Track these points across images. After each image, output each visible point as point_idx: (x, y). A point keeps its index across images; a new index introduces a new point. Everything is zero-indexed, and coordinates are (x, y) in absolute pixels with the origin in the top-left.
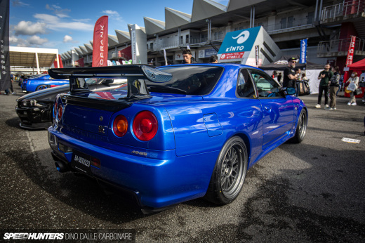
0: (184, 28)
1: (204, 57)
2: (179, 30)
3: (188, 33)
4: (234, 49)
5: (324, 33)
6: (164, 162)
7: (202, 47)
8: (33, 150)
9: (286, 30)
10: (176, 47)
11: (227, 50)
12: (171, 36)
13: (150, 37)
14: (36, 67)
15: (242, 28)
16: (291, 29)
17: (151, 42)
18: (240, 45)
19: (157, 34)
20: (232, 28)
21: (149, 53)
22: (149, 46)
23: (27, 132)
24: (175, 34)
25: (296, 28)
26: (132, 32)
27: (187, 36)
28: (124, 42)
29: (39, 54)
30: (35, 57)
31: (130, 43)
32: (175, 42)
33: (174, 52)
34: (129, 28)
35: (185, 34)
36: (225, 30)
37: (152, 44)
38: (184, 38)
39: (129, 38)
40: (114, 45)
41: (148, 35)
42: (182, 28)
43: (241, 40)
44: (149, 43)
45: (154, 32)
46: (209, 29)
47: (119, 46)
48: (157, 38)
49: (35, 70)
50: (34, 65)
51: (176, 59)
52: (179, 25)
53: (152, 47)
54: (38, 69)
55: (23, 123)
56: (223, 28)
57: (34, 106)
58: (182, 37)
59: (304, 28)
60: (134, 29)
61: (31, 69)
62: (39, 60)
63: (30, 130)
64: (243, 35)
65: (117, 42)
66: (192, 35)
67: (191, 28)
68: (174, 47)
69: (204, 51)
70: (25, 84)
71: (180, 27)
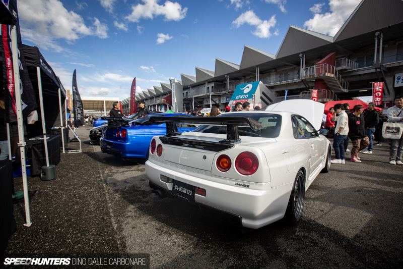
0: (210, 81)
1: (225, 102)
2: (207, 83)
3: (213, 84)
4: (241, 97)
5: (308, 85)
6: (128, 143)
7: (223, 95)
8: (95, 151)
9: (282, 83)
10: (204, 95)
11: (237, 98)
12: (201, 87)
13: (186, 88)
14: (104, 111)
15: (248, 82)
16: (286, 82)
17: (187, 91)
18: (246, 94)
19: (190, 85)
20: (245, 81)
21: (184, 100)
22: (185, 94)
23: (94, 146)
24: (204, 85)
25: (290, 81)
26: (172, 85)
27: (212, 87)
28: (166, 91)
29: (106, 101)
30: (103, 104)
31: (170, 92)
32: (203, 92)
33: (203, 98)
34: (171, 81)
35: (210, 86)
36: (240, 82)
37: (187, 93)
38: (210, 88)
39: (170, 89)
40: (160, 93)
41: (184, 87)
42: (208, 81)
43: (246, 91)
44: (185, 92)
45: (188, 84)
46: (228, 82)
47: (163, 95)
48: (191, 89)
49: (103, 112)
50: (102, 109)
51: (205, 104)
52: (206, 79)
53: (187, 95)
54: (105, 112)
55: (92, 142)
56: (239, 80)
57: (97, 133)
58: (208, 88)
59: (296, 81)
60: (174, 82)
61: (100, 112)
62: (106, 106)
63: (95, 145)
64: (248, 87)
65: (162, 91)
66: (216, 86)
67: (215, 81)
68: (203, 95)
69: (225, 98)
70: (95, 123)
71: (206, 81)
